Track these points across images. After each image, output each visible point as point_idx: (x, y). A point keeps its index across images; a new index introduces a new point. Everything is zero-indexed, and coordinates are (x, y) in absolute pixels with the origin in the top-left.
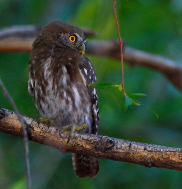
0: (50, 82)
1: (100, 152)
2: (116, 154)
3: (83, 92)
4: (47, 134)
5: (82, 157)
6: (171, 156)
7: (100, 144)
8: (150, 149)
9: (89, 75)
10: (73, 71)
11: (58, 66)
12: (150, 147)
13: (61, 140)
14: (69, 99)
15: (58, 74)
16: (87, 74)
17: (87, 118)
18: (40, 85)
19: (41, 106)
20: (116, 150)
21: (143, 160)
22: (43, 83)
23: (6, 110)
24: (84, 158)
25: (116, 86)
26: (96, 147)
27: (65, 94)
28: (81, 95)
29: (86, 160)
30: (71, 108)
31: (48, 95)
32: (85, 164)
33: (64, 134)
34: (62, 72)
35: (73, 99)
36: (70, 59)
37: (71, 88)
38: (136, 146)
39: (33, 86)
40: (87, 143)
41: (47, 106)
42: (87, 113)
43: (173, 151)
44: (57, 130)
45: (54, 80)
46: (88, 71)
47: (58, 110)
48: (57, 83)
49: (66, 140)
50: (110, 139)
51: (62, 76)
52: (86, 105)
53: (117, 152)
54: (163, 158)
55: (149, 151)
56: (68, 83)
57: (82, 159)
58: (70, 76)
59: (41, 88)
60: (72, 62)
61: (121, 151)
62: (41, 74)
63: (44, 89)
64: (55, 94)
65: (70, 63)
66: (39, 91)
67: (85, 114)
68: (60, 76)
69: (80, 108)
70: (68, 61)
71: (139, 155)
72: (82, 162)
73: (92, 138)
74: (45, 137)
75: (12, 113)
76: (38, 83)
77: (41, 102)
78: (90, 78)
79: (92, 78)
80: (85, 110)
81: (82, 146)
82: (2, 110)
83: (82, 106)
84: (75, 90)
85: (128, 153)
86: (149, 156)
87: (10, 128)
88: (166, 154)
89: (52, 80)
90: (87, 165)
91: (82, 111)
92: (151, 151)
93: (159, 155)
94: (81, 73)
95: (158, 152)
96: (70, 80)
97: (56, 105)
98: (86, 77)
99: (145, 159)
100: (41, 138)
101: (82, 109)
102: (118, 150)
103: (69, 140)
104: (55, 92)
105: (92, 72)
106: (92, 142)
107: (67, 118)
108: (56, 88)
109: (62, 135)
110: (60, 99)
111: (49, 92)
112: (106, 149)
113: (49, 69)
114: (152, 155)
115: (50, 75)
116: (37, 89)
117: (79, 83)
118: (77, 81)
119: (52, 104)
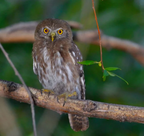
0: (49, 64)
1: (86, 112)
2: (98, 113)
3: (73, 69)
4: (48, 101)
5: (76, 116)
6: (138, 113)
7: (86, 107)
8: (123, 109)
9: (76, 56)
10: (65, 54)
11: (54, 52)
12: (123, 107)
13: (58, 104)
14: (64, 75)
15: (54, 57)
16: (75, 56)
17: (77, 88)
18: (41, 67)
19: (43, 82)
20: (99, 111)
21: (118, 117)
22: (44, 65)
23: (18, 84)
24: (78, 117)
25: (97, 63)
26: (84, 109)
27: (61, 72)
28: (72, 71)
29: (79, 118)
30: (65, 81)
31: (48, 73)
32: (78, 121)
33: (60, 100)
34: (57, 56)
35: (67, 75)
36: (61, 46)
37: (64, 67)
38: (113, 107)
39: (36, 68)
40: (77, 106)
41: (48, 81)
42: (77, 84)
43: (139, 110)
44: (55, 97)
45: (51, 62)
46: (76, 54)
47: (56, 83)
48: (54, 64)
49: (62, 104)
50: (94, 102)
51: (57, 59)
52: (76, 78)
53: (99, 112)
54: (133, 115)
55: (122, 110)
56: (62, 63)
57: (76, 117)
58: (63, 58)
59: (42, 69)
60: (63, 48)
61: (102, 111)
62: (41, 59)
63: (44, 69)
64: (53, 72)
65: (62, 49)
66: (41, 71)
67: (76, 84)
68: (55, 59)
69: (72, 81)
70: (60, 48)
71: (115, 113)
72: (76, 120)
73: (81, 102)
74: (46, 103)
75: (22, 86)
76: (40, 65)
77: (43, 79)
78: (77, 58)
79: (79, 58)
80: (76, 82)
81: (74, 108)
82: (15, 84)
83: (74, 79)
84: (68, 68)
85: (108, 112)
86: (123, 114)
87: (21, 97)
88: (135, 112)
89: (50, 62)
90: (80, 122)
91: (74, 83)
92: (124, 110)
93: (130, 112)
94: (71, 56)
95: (129, 111)
96: (63, 61)
97: (54, 80)
98: (75, 58)
99: (119, 116)
100: (44, 104)
101: (74, 82)
102: (99, 110)
103: (64, 105)
104: (53, 70)
105: (78, 53)
106: (81, 105)
107: (62, 88)
108: (54, 67)
109: (59, 101)
110: (57, 76)
111: (48, 71)
112: (91, 110)
113: (47, 55)
114: (124, 113)
115: (48, 59)
116: (40, 69)
117: (70, 62)
118: (68, 61)
119: (51, 79)
